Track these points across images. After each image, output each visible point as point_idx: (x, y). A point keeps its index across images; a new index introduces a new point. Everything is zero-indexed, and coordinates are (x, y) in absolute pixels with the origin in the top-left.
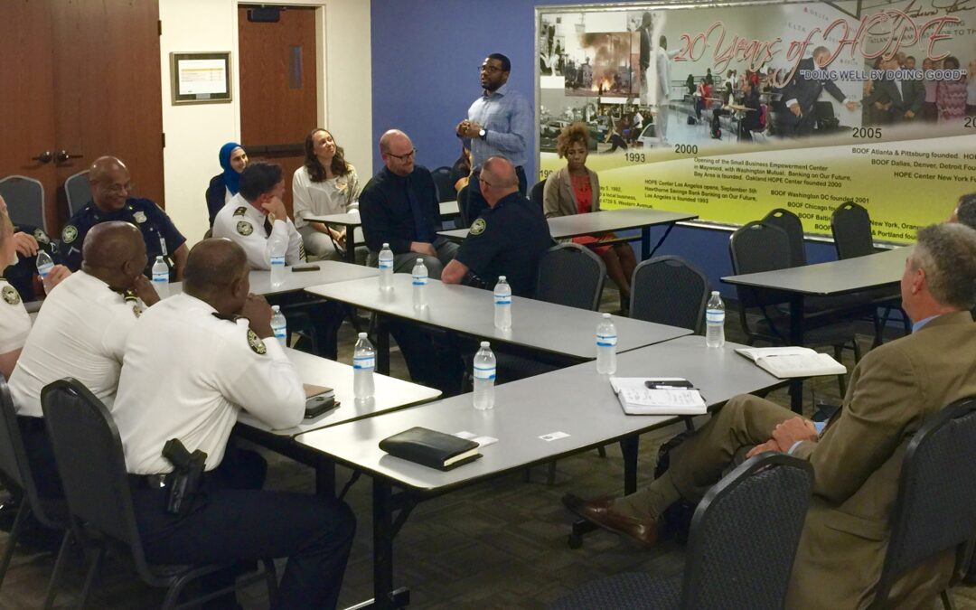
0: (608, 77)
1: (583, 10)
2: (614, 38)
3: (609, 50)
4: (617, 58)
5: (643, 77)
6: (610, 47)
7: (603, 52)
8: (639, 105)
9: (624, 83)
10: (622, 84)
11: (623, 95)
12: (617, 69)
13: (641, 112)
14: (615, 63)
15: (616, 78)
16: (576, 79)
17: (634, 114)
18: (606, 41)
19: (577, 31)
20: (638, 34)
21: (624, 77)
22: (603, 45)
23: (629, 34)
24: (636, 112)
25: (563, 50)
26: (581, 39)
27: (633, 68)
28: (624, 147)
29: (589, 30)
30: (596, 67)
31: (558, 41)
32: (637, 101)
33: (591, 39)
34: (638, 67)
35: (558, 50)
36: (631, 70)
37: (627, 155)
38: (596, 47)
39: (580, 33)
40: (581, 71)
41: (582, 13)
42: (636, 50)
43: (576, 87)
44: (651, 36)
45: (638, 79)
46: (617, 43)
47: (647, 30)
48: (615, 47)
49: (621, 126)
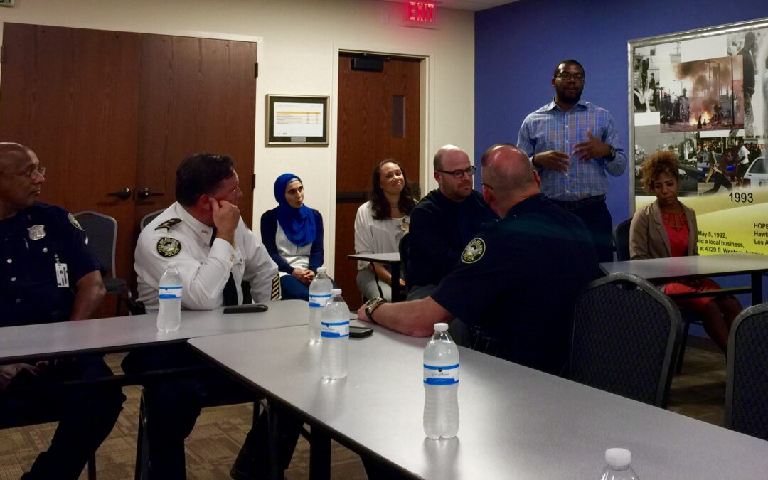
0: (707, 109)
1: (678, 38)
2: (712, 64)
3: (708, 78)
4: (717, 86)
5: (747, 106)
6: (708, 76)
7: (701, 82)
8: (744, 138)
9: (725, 114)
10: (724, 115)
11: (724, 127)
12: (718, 99)
13: (746, 145)
14: (715, 92)
15: (717, 109)
16: (672, 113)
17: (738, 148)
18: (704, 69)
19: (672, 61)
20: (740, 58)
21: (726, 106)
22: (701, 73)
23: (730, 58)
24: (740, 146)
25: (658, 83)
26: (676, 70)
27: (735, 95)
28: (728, 186)
29: (686, 58)
30: (694, 99)
31: (653, 74)
32: (741, 133)
33: (687, 69)
34: (741, 95)
35: (653, 85)
36: (733, 98)
37: (731, 194)
38: (693, 77)
39: (676, 64)
40: (678, 104)
41: (678, 41)
42: (738, 75)
43: (672, 122)
44: (755, 57)
45: (742, 107)
46: (716, 71)
47: (750, 51)
48: (715, 75)
49: (723, 162)
